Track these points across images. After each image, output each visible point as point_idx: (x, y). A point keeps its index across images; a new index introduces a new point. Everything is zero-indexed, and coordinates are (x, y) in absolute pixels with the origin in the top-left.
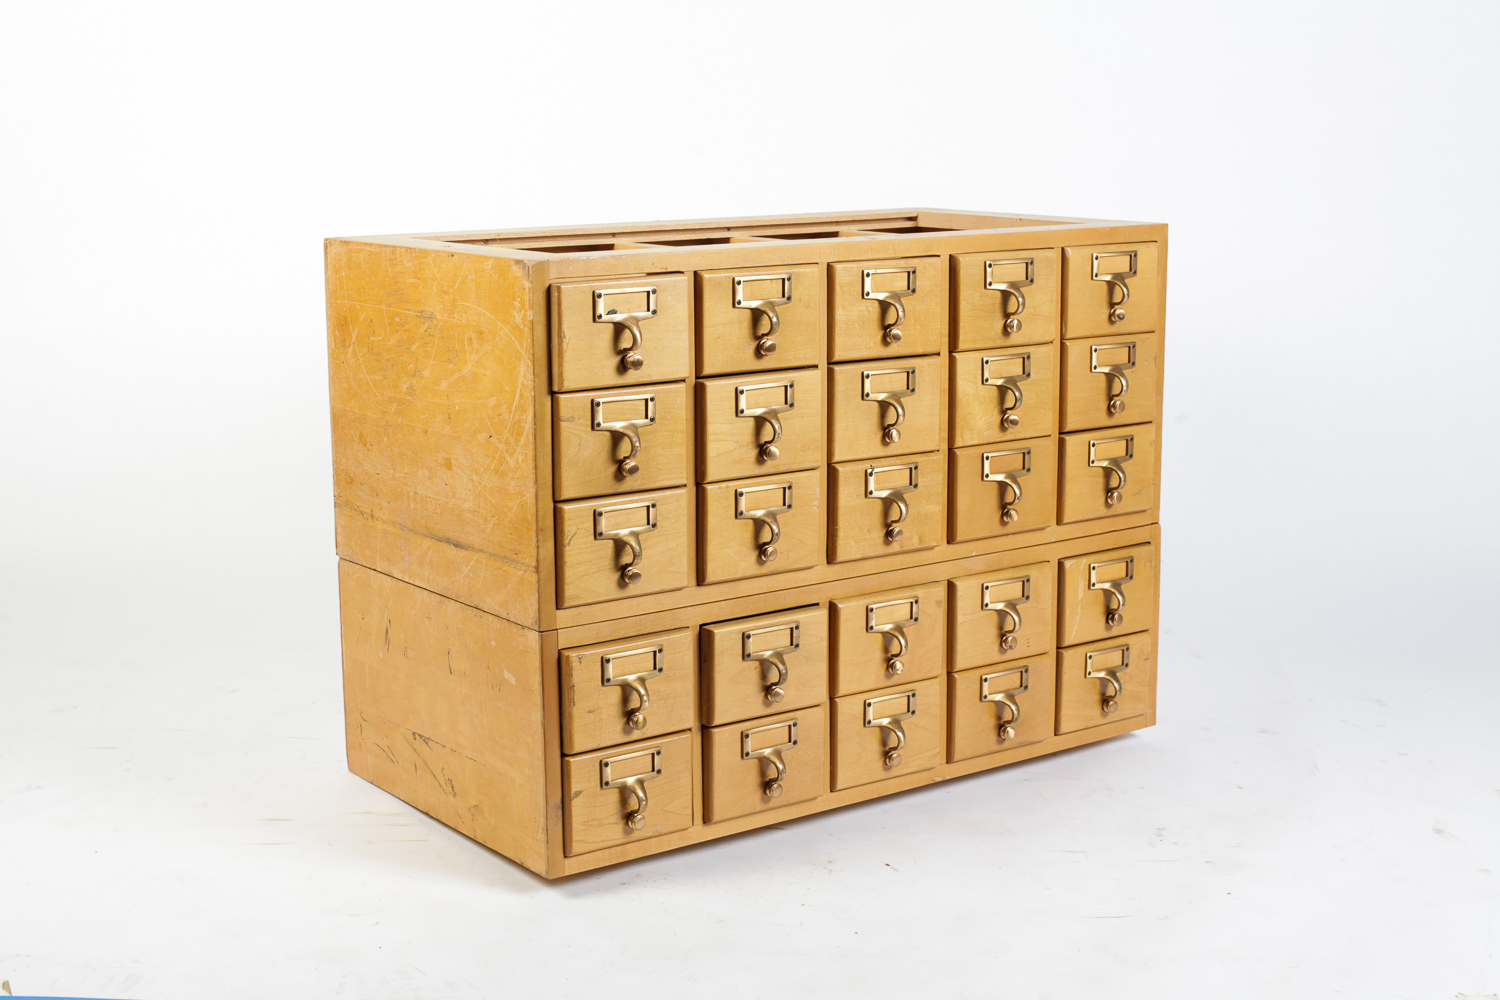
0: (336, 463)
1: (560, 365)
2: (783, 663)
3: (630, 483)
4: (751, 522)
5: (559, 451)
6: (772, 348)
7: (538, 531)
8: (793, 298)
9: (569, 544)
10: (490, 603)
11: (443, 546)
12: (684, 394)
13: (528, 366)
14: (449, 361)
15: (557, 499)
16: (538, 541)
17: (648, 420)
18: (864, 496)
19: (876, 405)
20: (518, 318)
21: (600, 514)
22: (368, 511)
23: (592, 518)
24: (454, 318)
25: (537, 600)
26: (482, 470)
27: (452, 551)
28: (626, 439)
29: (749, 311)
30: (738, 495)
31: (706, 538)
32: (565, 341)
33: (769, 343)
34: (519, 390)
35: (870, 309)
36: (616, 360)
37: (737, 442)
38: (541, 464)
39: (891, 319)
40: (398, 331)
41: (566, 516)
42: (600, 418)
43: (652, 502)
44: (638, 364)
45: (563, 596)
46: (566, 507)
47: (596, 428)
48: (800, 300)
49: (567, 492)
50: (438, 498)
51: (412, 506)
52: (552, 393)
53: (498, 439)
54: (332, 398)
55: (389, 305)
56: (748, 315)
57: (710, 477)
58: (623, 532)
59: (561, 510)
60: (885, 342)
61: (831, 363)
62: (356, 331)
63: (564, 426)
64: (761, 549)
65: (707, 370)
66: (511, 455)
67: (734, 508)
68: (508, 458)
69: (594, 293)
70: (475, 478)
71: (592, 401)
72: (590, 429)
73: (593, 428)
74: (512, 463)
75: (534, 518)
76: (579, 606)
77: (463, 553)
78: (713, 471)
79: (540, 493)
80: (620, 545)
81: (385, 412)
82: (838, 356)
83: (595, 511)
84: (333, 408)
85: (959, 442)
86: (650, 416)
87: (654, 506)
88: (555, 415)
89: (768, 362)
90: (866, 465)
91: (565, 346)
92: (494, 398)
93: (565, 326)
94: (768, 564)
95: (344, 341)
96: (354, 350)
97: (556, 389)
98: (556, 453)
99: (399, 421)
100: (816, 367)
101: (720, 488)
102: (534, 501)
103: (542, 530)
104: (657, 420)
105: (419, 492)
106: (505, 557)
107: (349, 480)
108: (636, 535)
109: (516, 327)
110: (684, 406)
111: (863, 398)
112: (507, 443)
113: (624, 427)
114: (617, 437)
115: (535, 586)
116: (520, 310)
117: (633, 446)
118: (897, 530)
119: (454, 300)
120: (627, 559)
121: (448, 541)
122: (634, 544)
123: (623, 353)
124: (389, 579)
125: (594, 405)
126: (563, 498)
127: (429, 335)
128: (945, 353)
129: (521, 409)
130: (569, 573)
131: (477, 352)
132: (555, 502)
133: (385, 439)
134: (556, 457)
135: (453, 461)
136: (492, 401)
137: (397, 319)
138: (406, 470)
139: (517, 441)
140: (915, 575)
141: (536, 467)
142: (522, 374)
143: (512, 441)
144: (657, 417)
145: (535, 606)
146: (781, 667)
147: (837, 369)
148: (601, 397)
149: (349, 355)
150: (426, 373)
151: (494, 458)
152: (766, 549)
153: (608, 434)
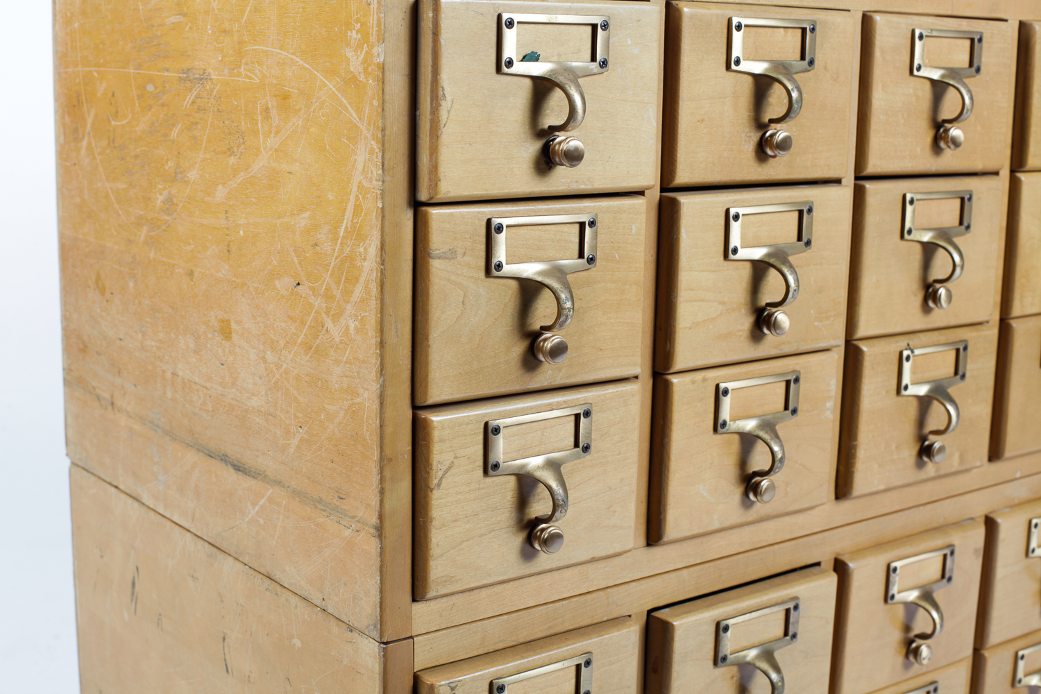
0: (66, 318)
1: (434, 150)
2: (777, 669)
3: (550, 373)
4: (736, 437)
5: (426, 313)
6: (785, 145)
7: (384, 462)
8: (816, 62)
9: (439, 485)
10: (291, 574)
11: (217, 466)
12: (644, 216)
13: (371, 152)
14: (230, 151)
15: (419, 403)
16: (382, 480)
17: (584, 261)
18: (895, 392)
19: (918, 248)
20: (355, 61)
21: (497, 430)
22: (107, 395)
23: (481, 437)
24: (239, 75)
25: (377, 586)
26: (282, 343)
27: (230, 476)
28: (547, 294)
29: (750, 79)
30: (719, 394)
31: (667, 467)
32: (445, 105)
33: (781, 136)
34: (352, 198)
35: (920, 93)
36: (534, 147)
37: (723, 303)
38: (391, 339)
39: (947, 112)
40: (150, 107)
41: (436, 435)
42: (500, 255)
43: (585, 408)
44: (574, 157)
45: (425, 579)
46: (436, 418)
47: (495, 273)
48: (825, 68)
49: (438, 389)
50: (208, 385)
51: (169, 394)
52: (417, 206)
53: (311, 288)
54: (62, 221)
55: (139, 67)
56: (747, 85)
57: (680, 361)
58: (534, 463)
59: (426, 423)
60: (936, 147)
61: (861, 177)
62: (93, 112)
63: (437, 268)
64: (750, 483)
65: (683, 176)
66: (336, 318)
67: (712, 416)
68: (329, 324)
69: (499, 17)
70: (270, 356)
71: (489, 222)
72: (482, 273)
73: (488, 272)
74: (336, 333)
75: (376, 438)
76: (452, 594)
77: (247, 482)
78: (684, 355)
79: (389, 392)
80: (526, 485)
81: (130, 242)
82: (873, 167)
83: (486, 424)
84: (62, 236)
85: (1017, 310)
86: (587, 253)
87: (587, 414)
88: (420, 246)
89: (776, 169)
90: (901, 343)
91: (443, 114)
92: (306, 215)
93: (445, 77)
94: (758, 506)
95: (76, 130)
96: (89, 144)
97: (423, 196)
98: (419, 318)
99: (152, 255)
100: (838, 181)
101: (693, 382)
102: (375, 406)
103: (390, 460)
104: (598, 261)
105: (180, 373)
106: (320, 501)
107: (81, 346)
108: (554, 466)
109: (351, 81)
110: (642, 238)
111: (902, 237)
112: (328, 296)
113: (541, 273)
114: (529, 290)
115: (375, 562)
116: (360, 47)
117: (560, 308)
118: (937, 445)
119: (241, 43)
120: (540, 507)
121: (224, 459)
122: (554, 485)
123: (545, 135)
124: (136, 504)
125: (491, 230)
126: (430, 401)
127: (199, 109)
128: (1005, 173)
129: (357, 234)
130: (439, 539)
131: (277, 133)
132: (416, 407)
133: (131, 285)
134: (419, 325)
135: (233, 325)
136: (303, 220)
137: (150, 88)
138: (161, 335)
139: (347, 293)
140: (947, 511)
141: (382, 344)
142: (360, 168)
143: (338, 294)
144: (599, 256)
145: (375, 597)
146: (774, 676)
147: (869, 186)
148: (506, 216)
149: (83, 152)
150: (193, 175)
151: (303, 323)
152: (758, 484)
153: (514, 284)
